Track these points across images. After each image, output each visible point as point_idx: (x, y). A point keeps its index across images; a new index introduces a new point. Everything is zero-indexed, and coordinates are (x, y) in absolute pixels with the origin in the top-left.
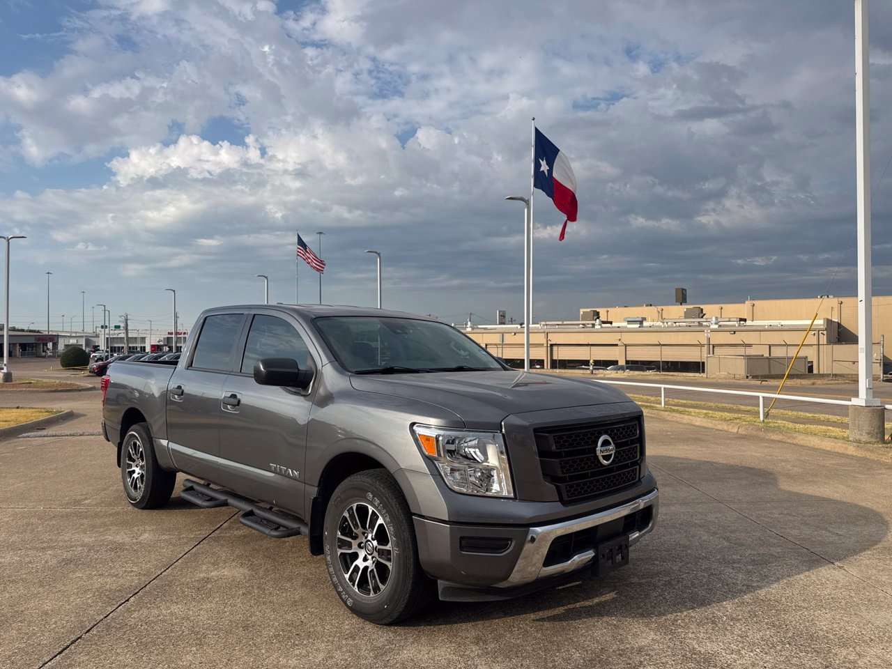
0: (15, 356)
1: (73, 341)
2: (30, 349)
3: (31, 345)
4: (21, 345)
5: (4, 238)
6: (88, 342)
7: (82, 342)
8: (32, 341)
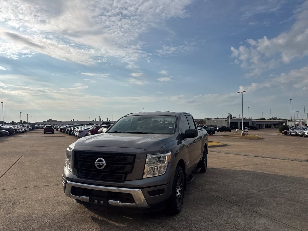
0: (272, 128)
1: (297, 123)
2: (277, 126)
3: (278, 124)
4: (274, 124)
5: (241, 92)
6: (303, 123)
7: (301, 123)
8: (278, 123)
